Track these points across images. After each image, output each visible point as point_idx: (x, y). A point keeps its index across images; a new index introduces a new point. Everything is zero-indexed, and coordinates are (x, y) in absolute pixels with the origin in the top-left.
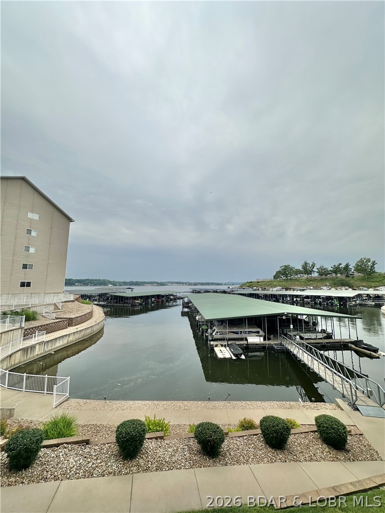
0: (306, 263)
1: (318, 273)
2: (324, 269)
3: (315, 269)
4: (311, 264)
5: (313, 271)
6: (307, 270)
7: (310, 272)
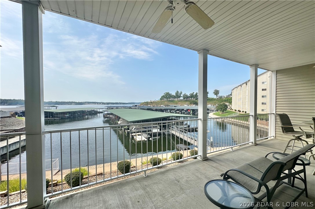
0: (177, 92)
1: (183, 97)
2: (186, 95)
3: (182, 95)
4: (180, 92)
5: (181, 96)
6: (178, 96)
7: (180, 97)
